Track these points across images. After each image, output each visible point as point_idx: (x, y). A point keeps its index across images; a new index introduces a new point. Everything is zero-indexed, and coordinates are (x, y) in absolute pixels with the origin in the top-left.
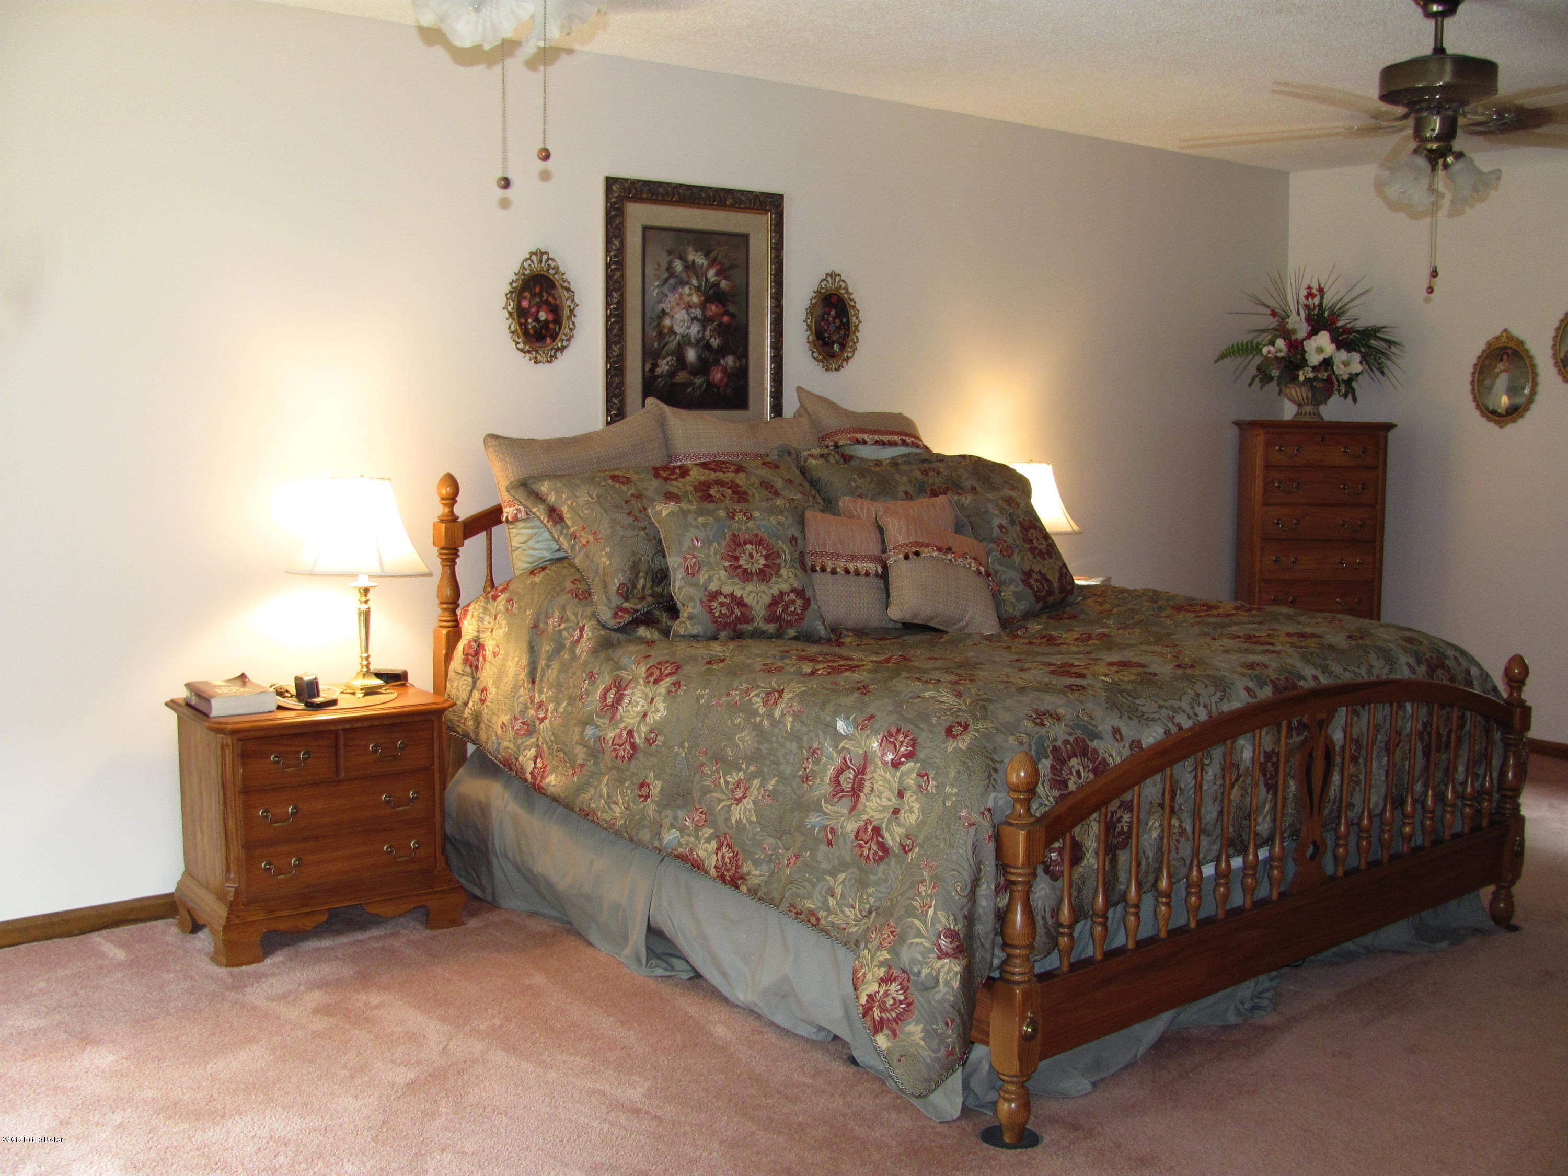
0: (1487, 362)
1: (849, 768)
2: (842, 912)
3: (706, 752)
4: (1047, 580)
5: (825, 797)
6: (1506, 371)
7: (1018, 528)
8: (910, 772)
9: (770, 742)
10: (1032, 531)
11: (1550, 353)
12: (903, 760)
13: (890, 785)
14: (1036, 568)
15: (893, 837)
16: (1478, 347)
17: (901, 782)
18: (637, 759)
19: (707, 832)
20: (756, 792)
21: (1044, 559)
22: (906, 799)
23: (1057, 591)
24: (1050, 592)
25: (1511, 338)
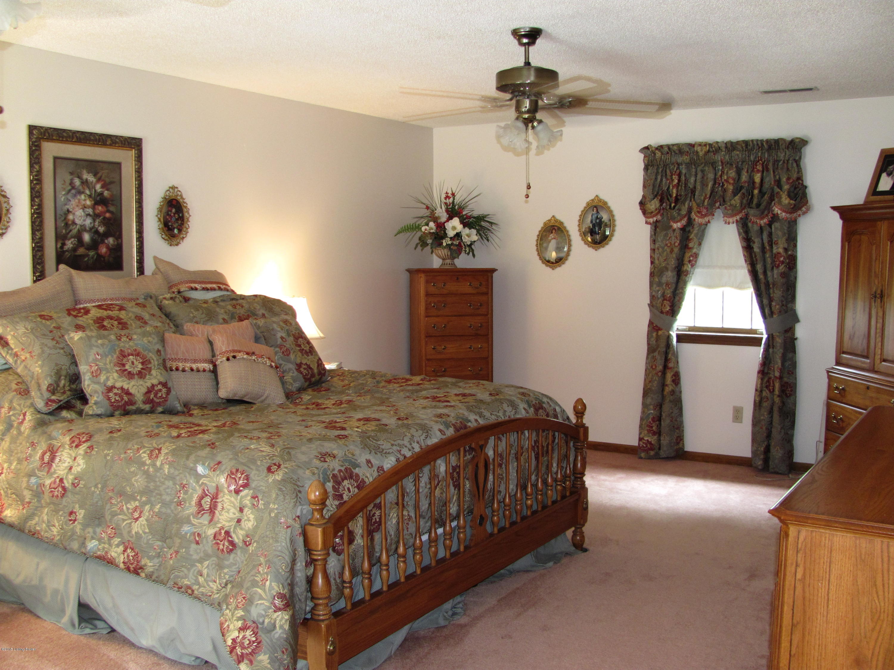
0: (545, 234)
1: (207, 495)
2: (209, 585)
3: (113, 490)
4: (311, 368)
5: (192, 514)
6: (554, 238)
7: (292, 338)
8: (246, 496)
9: (155, 481)
10: (300, 339)
11: (577, 228)
12: (241, 489)
13: (234, 505)
14: (304, 362)
15: (238, 537)
16: (539, 226)
17: (241, 502)
18: (67, 497)
19: (116, 540)
20: (147, 514)
21: (308, 356)
22: (244, 513)
23: (316, 375)
24: (313, 375)
25: (556, 221)
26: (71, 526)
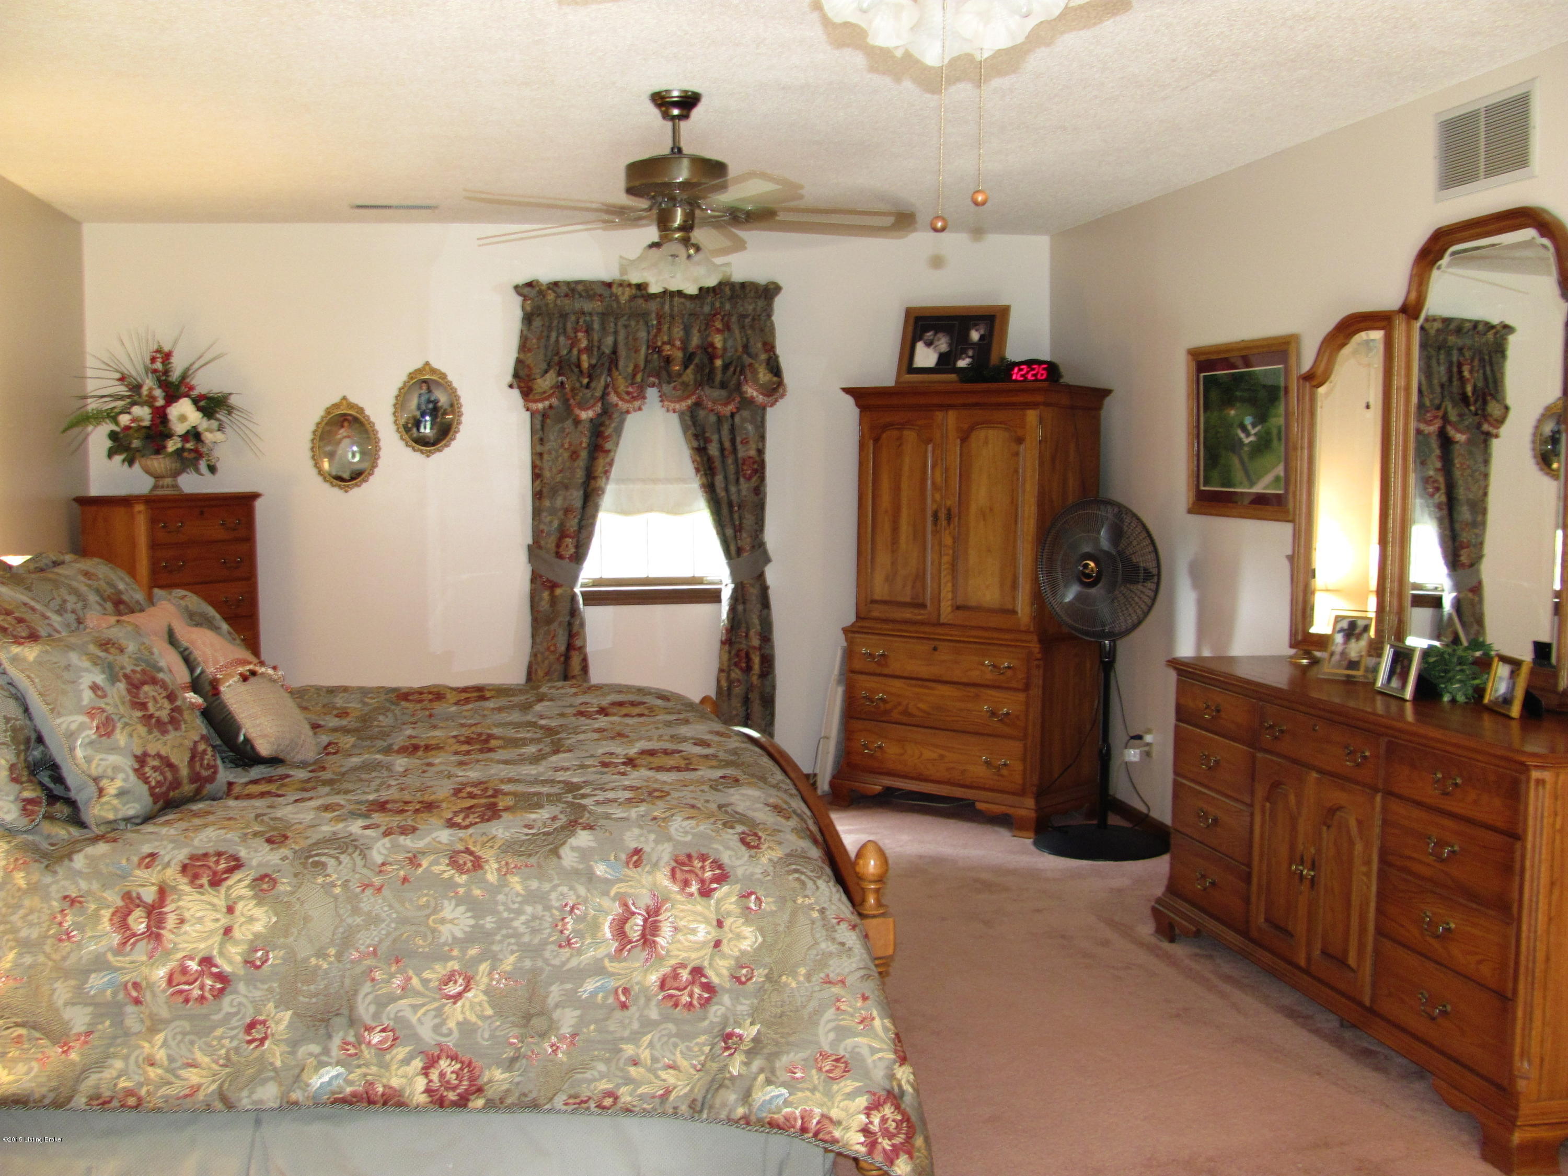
1: (633, 914)
2: (658, 1077)
3: (372, 953)
5: (608, 955)
6: (348, 437)
8: (727, 895)
9: (496, 912)
11: (391, 419)
12: (714, 886)
13: (705, 917)
15: (718, 973)
16: (314, 414)
17: (718, 909)
18: (234, 993)
19: (401, 1052)
20: (485, 980)
22: (726, 928)
25: (352, 406)
26: (257, 1053)
